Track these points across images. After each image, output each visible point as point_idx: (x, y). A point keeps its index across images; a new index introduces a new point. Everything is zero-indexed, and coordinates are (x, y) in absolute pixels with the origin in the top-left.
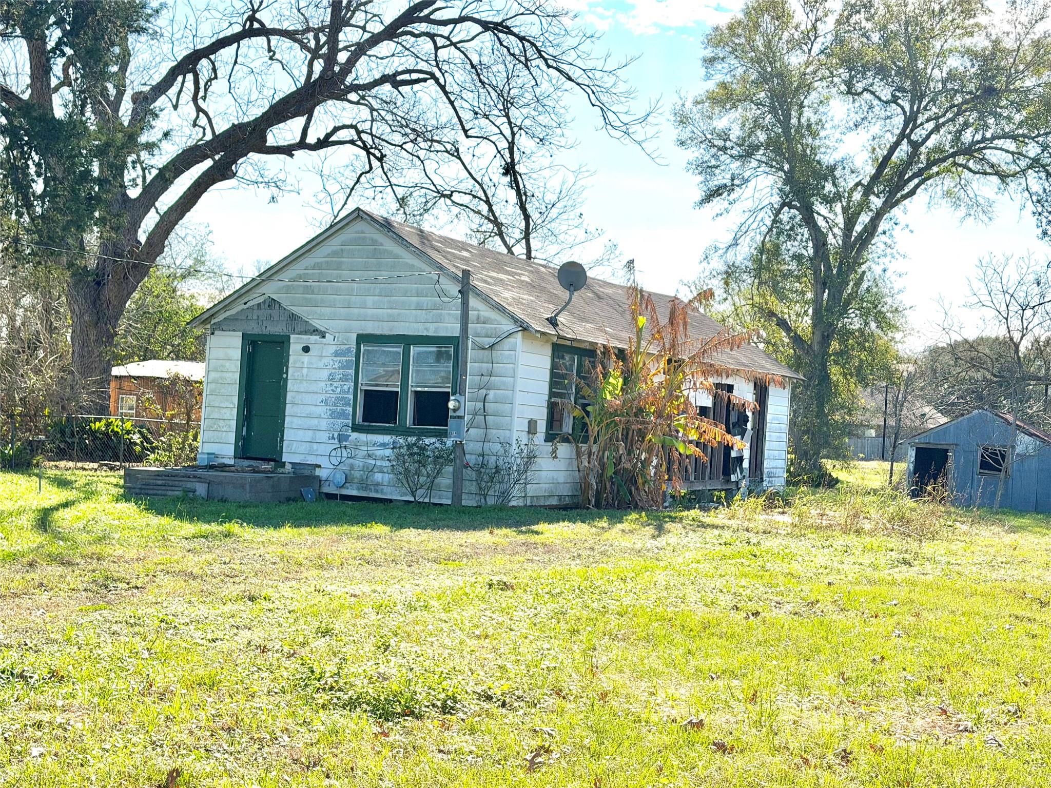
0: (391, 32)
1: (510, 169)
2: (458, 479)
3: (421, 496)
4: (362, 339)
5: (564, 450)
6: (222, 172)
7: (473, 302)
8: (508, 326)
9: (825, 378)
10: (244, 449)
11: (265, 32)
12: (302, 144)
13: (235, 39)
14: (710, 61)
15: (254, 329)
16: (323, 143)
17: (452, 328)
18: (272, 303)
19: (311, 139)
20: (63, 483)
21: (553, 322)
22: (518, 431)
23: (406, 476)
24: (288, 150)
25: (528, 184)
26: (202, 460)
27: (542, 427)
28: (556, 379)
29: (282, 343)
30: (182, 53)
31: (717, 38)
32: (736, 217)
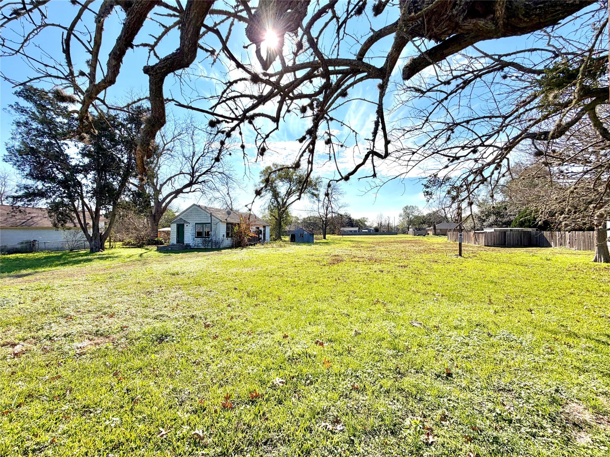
0: (204, 174)
1: (228, 194)
2: (212, 244)
3: (206, 247)
4: (196, 224)
5: (229, 239)
6: (175, 197)
7: (212, 217)
8: (219, 221)
9: (280, 224)
10: (178, 242)
11: (183, 173)
12: (190, 192)
13: (178, 174)
14: (261, 176)
15: (178, 223)
16: (194, 191)
17: (210, 222)
18: (181, 219)
19: (192, 191)
20: (147, 249)
21: (226, 220)
22: (221, 236)
23: (203, 244)
24: (187, 193)
25: (231, 196)
26: (171, 244)
27: (225, 235)
28: (228, 228)
29: (183, 225)
30: (169, 177)
31: (262, 173)
32: (265, 201)
